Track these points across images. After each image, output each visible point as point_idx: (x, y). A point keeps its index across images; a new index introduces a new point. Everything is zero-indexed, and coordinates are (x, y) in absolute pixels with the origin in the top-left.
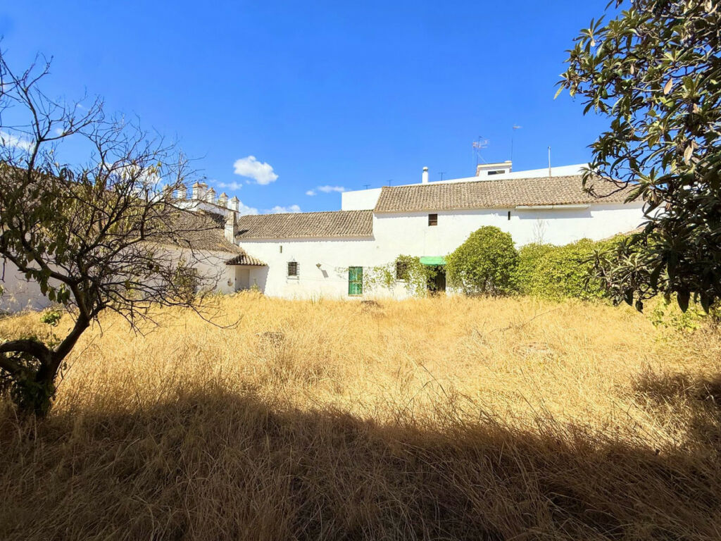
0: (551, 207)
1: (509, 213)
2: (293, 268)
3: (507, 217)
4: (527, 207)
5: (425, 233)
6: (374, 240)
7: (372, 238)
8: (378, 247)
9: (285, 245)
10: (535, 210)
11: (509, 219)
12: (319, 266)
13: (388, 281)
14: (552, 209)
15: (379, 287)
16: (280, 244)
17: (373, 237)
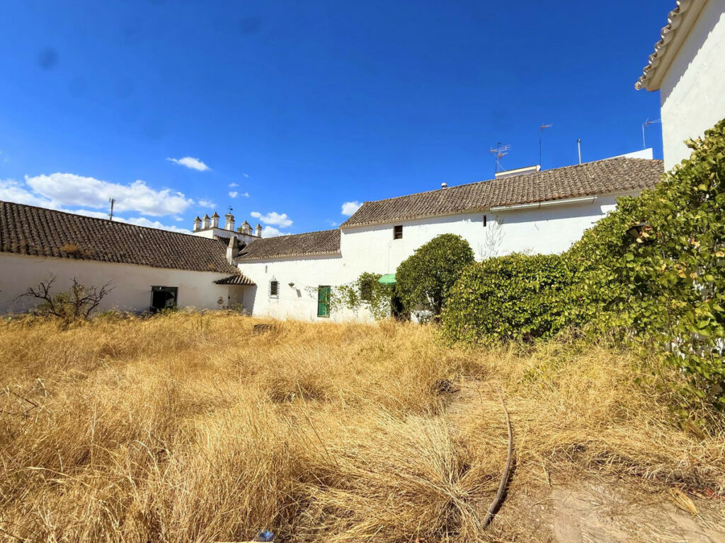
0: (537, 204)
1: (485, 218)
2: (274, 287)
3: (482, 223)
4: (504, 208)
5: (390, 247)
6: (341, 257)
7: (340, 256)
8: (344, 265)
9: (269, 265)
10: (516, 210)
11: (485, 225)
12: (291, 285)
13: (353, 301)
14: (539, 207)
15: (345, 308)
16: (266, 264)
17: (340, 253)
